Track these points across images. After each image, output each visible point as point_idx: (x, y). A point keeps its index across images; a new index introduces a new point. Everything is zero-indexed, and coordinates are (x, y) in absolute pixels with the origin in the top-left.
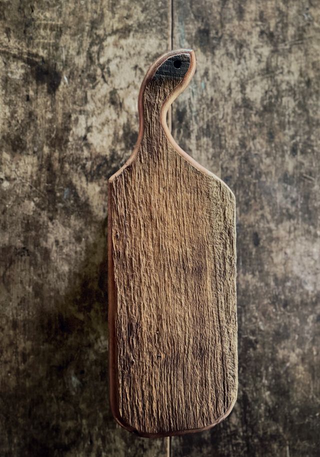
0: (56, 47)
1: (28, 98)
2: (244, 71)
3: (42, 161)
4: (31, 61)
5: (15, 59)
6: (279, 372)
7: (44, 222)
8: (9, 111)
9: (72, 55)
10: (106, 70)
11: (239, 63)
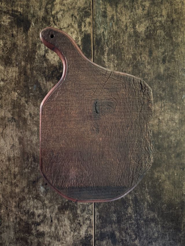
0: (28, 6)
1: (13, 36)
2: (135, 16)
3: (21, 70)
4: (14, 14)
5: (5, 14)
6: (156, 185)
7: (23, 104)
8: (3, 43)
9: (36, 10)
10: (55, 18)
11: (132, 11)
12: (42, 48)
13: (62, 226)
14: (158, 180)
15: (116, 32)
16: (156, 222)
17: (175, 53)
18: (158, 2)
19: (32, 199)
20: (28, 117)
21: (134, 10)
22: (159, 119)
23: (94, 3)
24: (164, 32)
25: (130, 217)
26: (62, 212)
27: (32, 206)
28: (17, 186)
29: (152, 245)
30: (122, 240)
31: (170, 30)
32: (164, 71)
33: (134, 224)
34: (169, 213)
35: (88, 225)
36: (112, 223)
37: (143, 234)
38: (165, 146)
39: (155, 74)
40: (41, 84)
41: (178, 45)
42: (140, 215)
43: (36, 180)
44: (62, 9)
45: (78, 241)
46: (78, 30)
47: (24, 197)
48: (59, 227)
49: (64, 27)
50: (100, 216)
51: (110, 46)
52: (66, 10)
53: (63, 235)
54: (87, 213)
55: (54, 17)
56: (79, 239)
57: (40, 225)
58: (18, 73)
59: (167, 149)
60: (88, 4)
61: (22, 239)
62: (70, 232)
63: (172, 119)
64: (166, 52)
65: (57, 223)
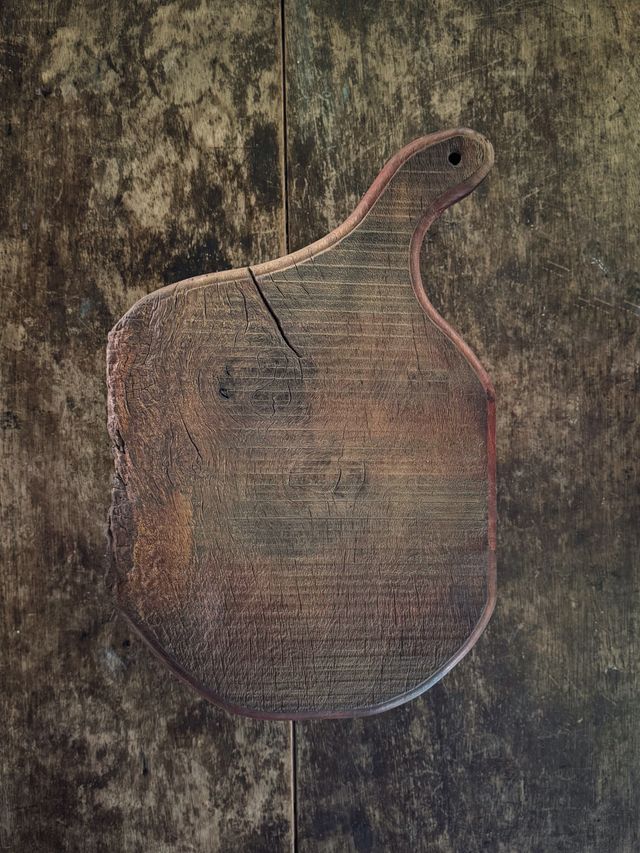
12: (110, 175)
13: (181, 789)
14: (512, 622)
15: (364, 120)
16: (507, 773)
17: (565, 188)
18: (505, 18)
19: (77, 696)
20: (62, 409)
21: (423, 43)
22: (513, 415)
23: (286, 19)
24: (528, 118)
25: (420, 756)
26: (183, 741)
27: (77, 721)
28: (26, 649)
29: (497, 850)
30: (392, 836)
31: (546, 113)
32: (528, 251)
33: (432, 777)
34: (554, 738)
35: (272, 783)
36: (357, 776)
37: (464, 813)
38: (535, 505)
39: (496, 260)
40: (105, 297)
41: (575, 161)
42: (453, 747)
43: (90, 629)
44: (179, 40)
45: (238, 841)
46: (234, 111)
47: (50, 689)
48: (173, 793)
49: (185, 100)
50: (314, 752)
51: (344, 168)
52: (192, 42)
53: (187, 820)
54: (268, 744)
55: (153, 69)
56: (243, 834)
57: (106, 785)
58: (28, 258)
59: (543, 518)
60: (268, 25)
61: (41, 836)
62: (209, 810)
63: (558, 415)
64: (533, 187)
65: (164, 778)
